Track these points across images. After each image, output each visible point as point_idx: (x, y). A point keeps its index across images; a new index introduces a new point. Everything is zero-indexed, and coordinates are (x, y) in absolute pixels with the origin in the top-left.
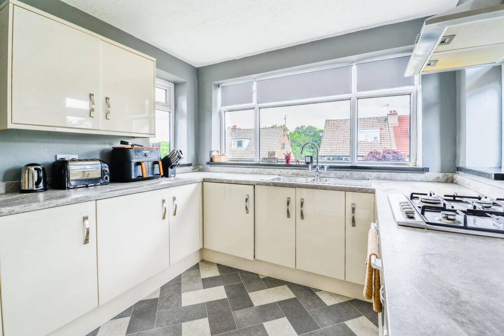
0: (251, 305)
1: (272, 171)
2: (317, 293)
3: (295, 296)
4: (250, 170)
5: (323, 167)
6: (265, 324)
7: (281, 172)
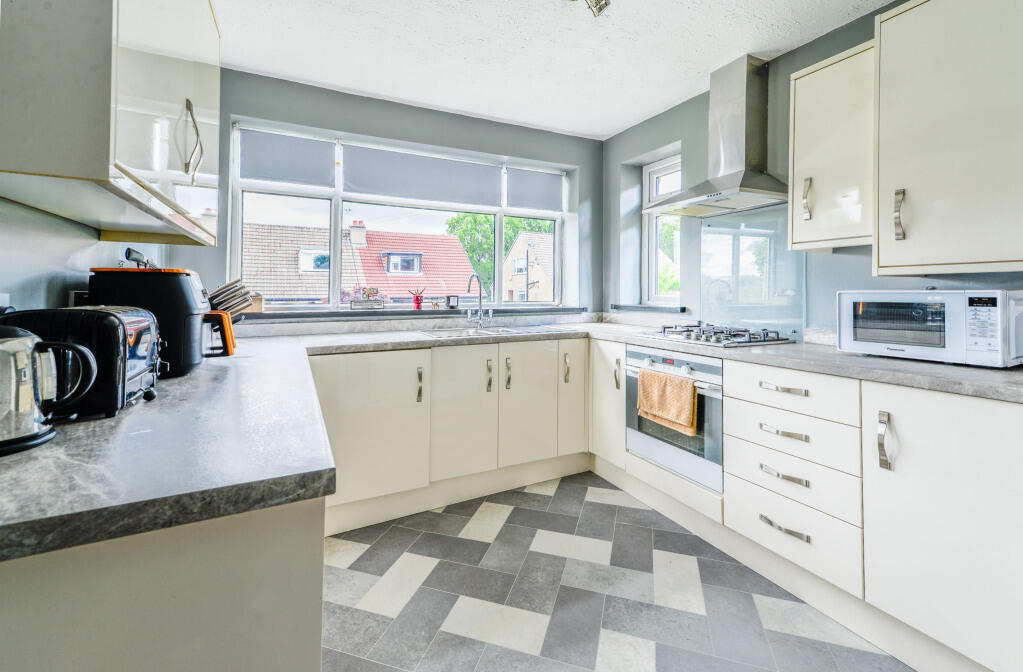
0: (486, 545)
1: (397, 325)
2: (526, 491)
3: (512, 508)
4: (347, 325)
5: (487, 312)
6: (532, 548)
7: (412, 325)
